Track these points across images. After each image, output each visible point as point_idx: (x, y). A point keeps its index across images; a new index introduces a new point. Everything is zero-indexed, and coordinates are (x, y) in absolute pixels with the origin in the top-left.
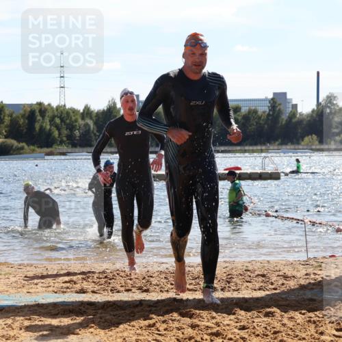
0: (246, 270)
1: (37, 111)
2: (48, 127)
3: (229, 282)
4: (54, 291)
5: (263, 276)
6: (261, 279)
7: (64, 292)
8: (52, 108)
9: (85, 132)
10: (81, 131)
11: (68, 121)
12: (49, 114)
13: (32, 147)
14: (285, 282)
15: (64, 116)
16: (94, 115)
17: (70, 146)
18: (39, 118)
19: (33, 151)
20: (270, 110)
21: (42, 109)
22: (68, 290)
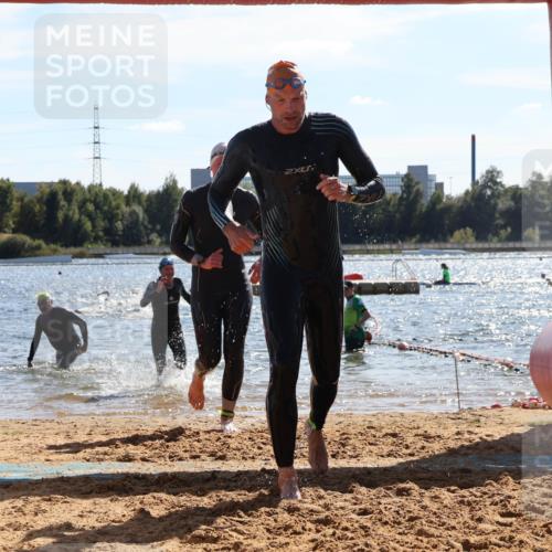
0: (368, 428)
1: (60, 193)
2: (77, 216)
3: (344, 445)
4: (85, 458)
5: (394, 435)
6: (391, 440)
7: (99, 460)
8: (82, 188)
9: (131, 223)
10: (125, 223)
11: (106, 208)
12: (78, 197)
13: (53, 246)
14: (426, 444)
15: (99, 201)
16: (144, 199)
17: (109, 244)
18: (63, 203)
19: (55, 251)
20: (403, 192)
21: (66, 190)
22: (107, 457)
